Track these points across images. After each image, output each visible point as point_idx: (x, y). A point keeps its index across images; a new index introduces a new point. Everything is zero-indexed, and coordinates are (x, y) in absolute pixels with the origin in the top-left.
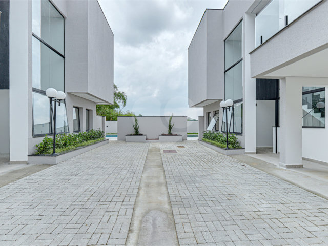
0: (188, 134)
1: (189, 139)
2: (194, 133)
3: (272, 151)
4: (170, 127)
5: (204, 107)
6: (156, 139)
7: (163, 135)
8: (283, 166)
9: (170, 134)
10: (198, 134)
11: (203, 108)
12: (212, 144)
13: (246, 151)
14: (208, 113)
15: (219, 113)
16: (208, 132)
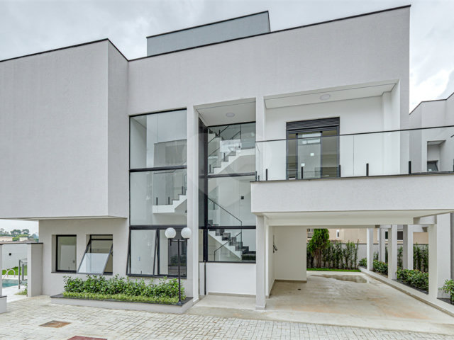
3: (199, 293)
5: (39, 220)
8: (260, 309)
11: (37, 223)
13: (194, 300)
14: (57, 236)
15: (112, 240)
16: (85, 279)
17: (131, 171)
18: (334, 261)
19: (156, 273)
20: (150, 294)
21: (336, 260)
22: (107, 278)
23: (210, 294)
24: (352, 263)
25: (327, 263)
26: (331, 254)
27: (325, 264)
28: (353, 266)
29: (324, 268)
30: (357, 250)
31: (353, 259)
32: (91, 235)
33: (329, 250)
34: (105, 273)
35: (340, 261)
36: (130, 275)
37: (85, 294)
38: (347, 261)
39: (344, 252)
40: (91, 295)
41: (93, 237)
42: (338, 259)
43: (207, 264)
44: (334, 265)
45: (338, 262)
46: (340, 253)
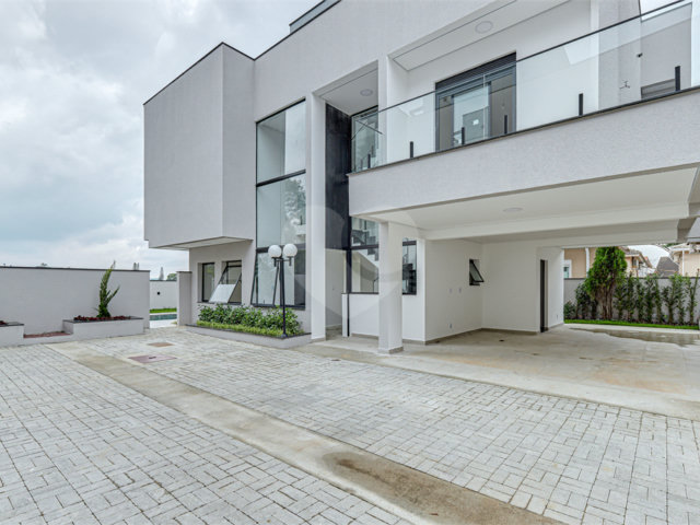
0: (152, 311)
1: (153, 324)
2: (165, 310)
3: (341, 333)
4: (104, 298)
5: (190, 249)
6: (57, 333)
7: (79, 319)
8: (383, 352)
9: (104, 315)
10: (175, 310)
11: (188, 253)
12: (235, 331)
13: (313, 337)
14: (204, 264)
15: (240, 266)
16: (214, 308)
17: (258, 185)
18: (640, 308)
19: (277, 303)
20: (264, 324)
21: (645, 308)
22: (234, 307)
23: (354, 335)
24: (682, 314)
25: (625, 312)
26: (636, 296)
27: (621, 314)
28: (686, 319)
29: (620, 320)
30: (694, 288)
31: (685, 305)
32: (228, 262)
33: (631, 289)
34: (230, 302)
35: (655, 309)
36: (257, 306)
37: (213, 323)
38: (671, 310)
39: (666, 292)
40: (217, 324)
41: (230, 264)
42: (650, 306)
43: (351, 296)
44: (640, 316)
45: (650, 312)
46: (656, 294)
